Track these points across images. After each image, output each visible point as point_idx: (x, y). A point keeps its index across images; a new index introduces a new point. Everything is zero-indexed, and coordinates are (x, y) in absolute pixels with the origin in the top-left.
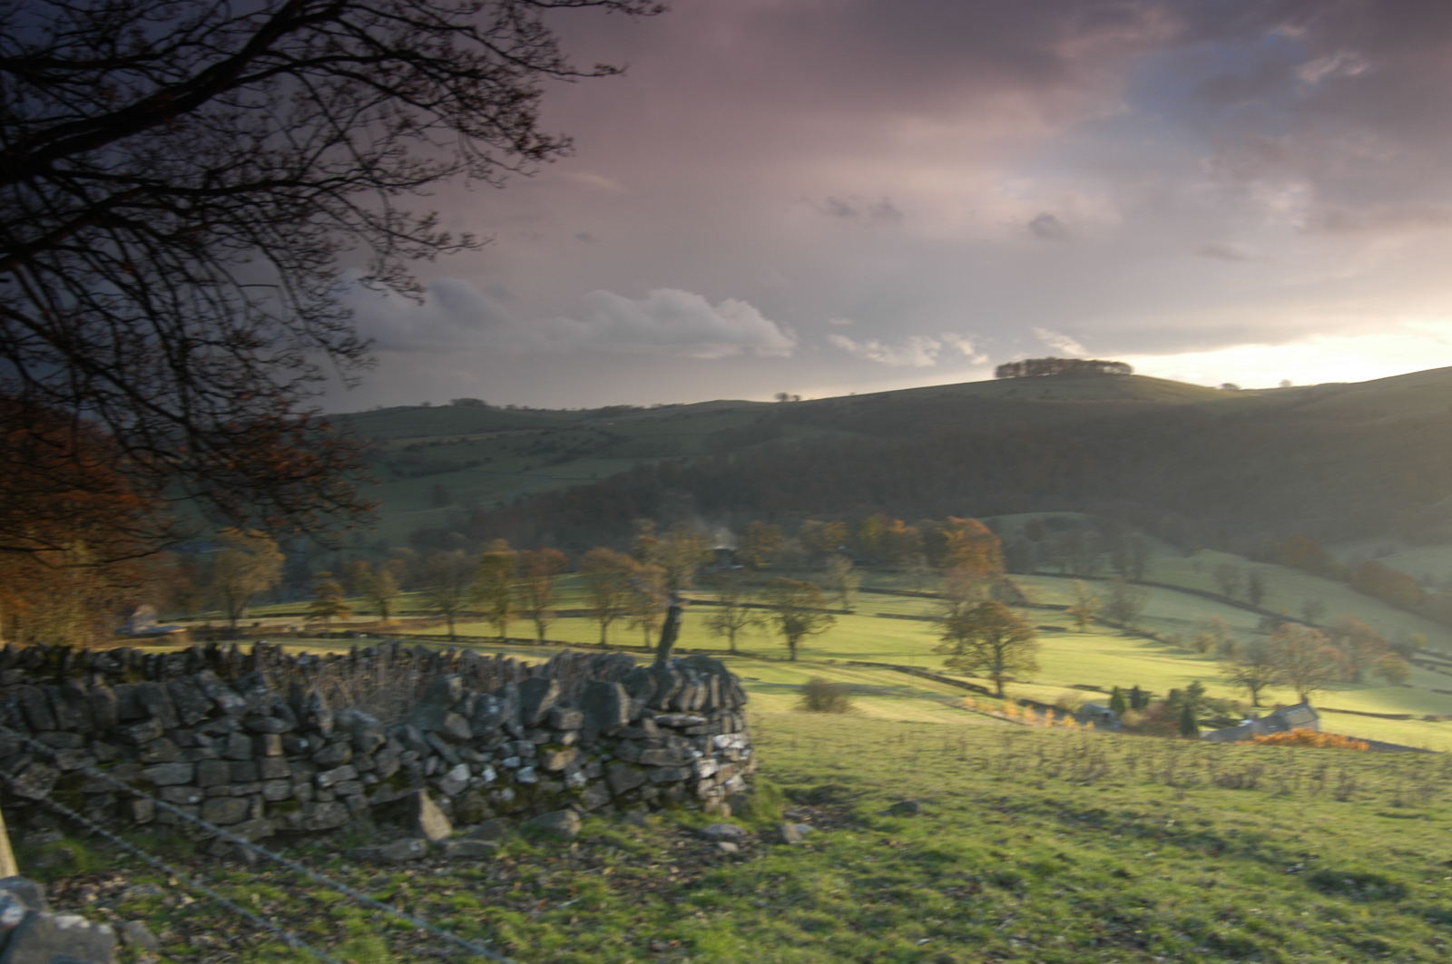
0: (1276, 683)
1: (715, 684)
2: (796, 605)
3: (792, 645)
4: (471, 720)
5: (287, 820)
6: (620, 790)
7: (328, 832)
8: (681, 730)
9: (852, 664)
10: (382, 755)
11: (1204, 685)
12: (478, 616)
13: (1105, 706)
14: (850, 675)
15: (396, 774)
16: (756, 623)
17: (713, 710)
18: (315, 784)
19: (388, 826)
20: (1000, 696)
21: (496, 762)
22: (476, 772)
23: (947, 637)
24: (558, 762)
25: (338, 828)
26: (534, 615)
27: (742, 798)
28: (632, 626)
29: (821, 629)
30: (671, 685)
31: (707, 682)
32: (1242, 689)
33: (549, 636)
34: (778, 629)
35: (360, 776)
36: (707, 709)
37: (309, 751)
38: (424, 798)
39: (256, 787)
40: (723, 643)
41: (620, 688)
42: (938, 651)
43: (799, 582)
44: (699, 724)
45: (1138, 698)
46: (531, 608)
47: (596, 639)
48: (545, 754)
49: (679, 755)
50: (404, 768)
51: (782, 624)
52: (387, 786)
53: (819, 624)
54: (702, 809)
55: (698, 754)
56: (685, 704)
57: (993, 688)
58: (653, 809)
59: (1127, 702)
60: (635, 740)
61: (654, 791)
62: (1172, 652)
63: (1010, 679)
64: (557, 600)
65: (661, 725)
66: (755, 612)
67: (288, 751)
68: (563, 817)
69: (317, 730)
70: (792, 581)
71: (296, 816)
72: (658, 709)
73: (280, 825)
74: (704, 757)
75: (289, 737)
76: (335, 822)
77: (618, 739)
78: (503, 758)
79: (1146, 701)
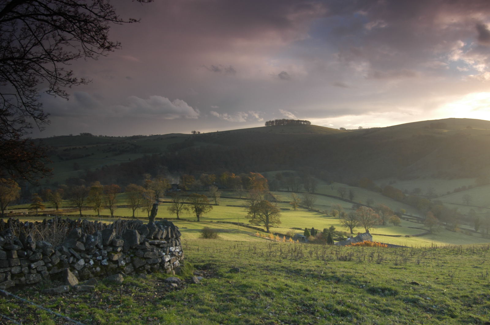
0: (358, 226)
1: (169, 230)
2: (199, 203)
3: (198, 216)
4: (85, 244)
5: (20, 280)
6: (137, 267)
7: (35, 284)
8: (158, 246)
9: (218, 222)
10: (54, 257)
11: (335, 227)
12: (90, 208)
13: (303, 235)
14: (218, 226)
15: (58, 263)
16: (185, 209)
17: (169, 239)
18: (30, 267)
19: (56, 281)
20: (268, 232)
21: (94, 258)
22: (87, 262)
23: (250, 213)
24: (116, 257)
25: (39, 283)
26: (110, 207)
27: (180, 268)
28: (143, 211)
29: (207, 211)
30: (155, 231)
31: (167, 229)
32: (347, 228)
33: (114, 215)
34: (194, 211)
35: (46, 264)
36: (167, 238)
37: (28, 256)
38: (69, 271)
39: (9, 269)
40: (175, 216)
41: (137, 232)
42: (247, 217)
43: (201, 195)
44: (165, 243)
45: (314, 232)
46: (108, 205)
47: (131, 215)
48: (111, 255)
49: (157, 254)
50: (61, 261)
51: (194, 209)
52: (56, 267)
53: (207, 209)
54: (166, 272)
55: (164, 254)
56: (159, 237)
57: (266, 230)
58: (149, 273)
59: (310, 233)
60: (142, 249)
61: (149, 267)
62: (324, 216)
63: (271, 226)
64: (117, 202)
65: (151, 244)
66: (185, 205)
67: (20, 256)
68: (118, 276)
69: (31, 249)
70: (197, 194)
71: (23, 279)
72: (150, 239)
73: (18, 282)
74: (166, 254)
75: (20, 251)
76: (37, 280)
77: (136, 249)
78: (96, 257)
79: (316, 232)
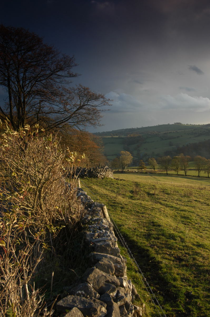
12: (172, 169)
26: (184, 170)
28: (205, 173)
33: (187, 174)
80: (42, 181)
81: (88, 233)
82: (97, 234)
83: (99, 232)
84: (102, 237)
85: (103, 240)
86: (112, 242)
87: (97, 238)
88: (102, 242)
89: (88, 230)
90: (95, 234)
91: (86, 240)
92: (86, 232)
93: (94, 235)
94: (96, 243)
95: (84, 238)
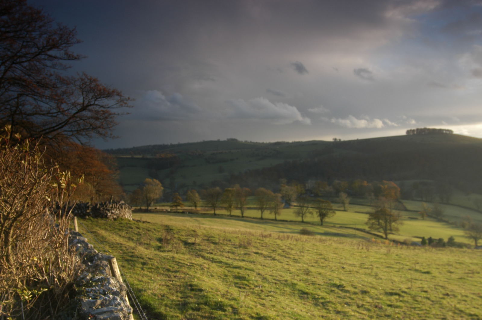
2: (323, 207)
3: (321, 220)
9: (341, 227)
11: (456, 238)
12: (223, 208)
13: (420, 243)
14: (339, 230)
16: (311, 213)
20: (386, 239)
26: (240, 208)
28: (271, 213)
29: (331, 216)
33: (245, 215)
34: (317, 215)
40: (300, 219)
42: (367, 223)
43: (325, 201)
45: (431, 241)
57: (384, 236)
63: (390, 233)
64: (247, 204)
66: (309, 210)
70: (322, 200)
80: (10, 215)
81: (85, 300)
82: (99, 302)
83: (103, 298)
84: (108, 306)
85: (110, 310)
86: (123, 314)
87: (100, 307)
88: (106, 313)
89: (85, 296)
90: (96, 301)
91: (82, 312)
92: (82, 299)
93: (94, 303)
94: (96, 315)
95: (79, 308)
